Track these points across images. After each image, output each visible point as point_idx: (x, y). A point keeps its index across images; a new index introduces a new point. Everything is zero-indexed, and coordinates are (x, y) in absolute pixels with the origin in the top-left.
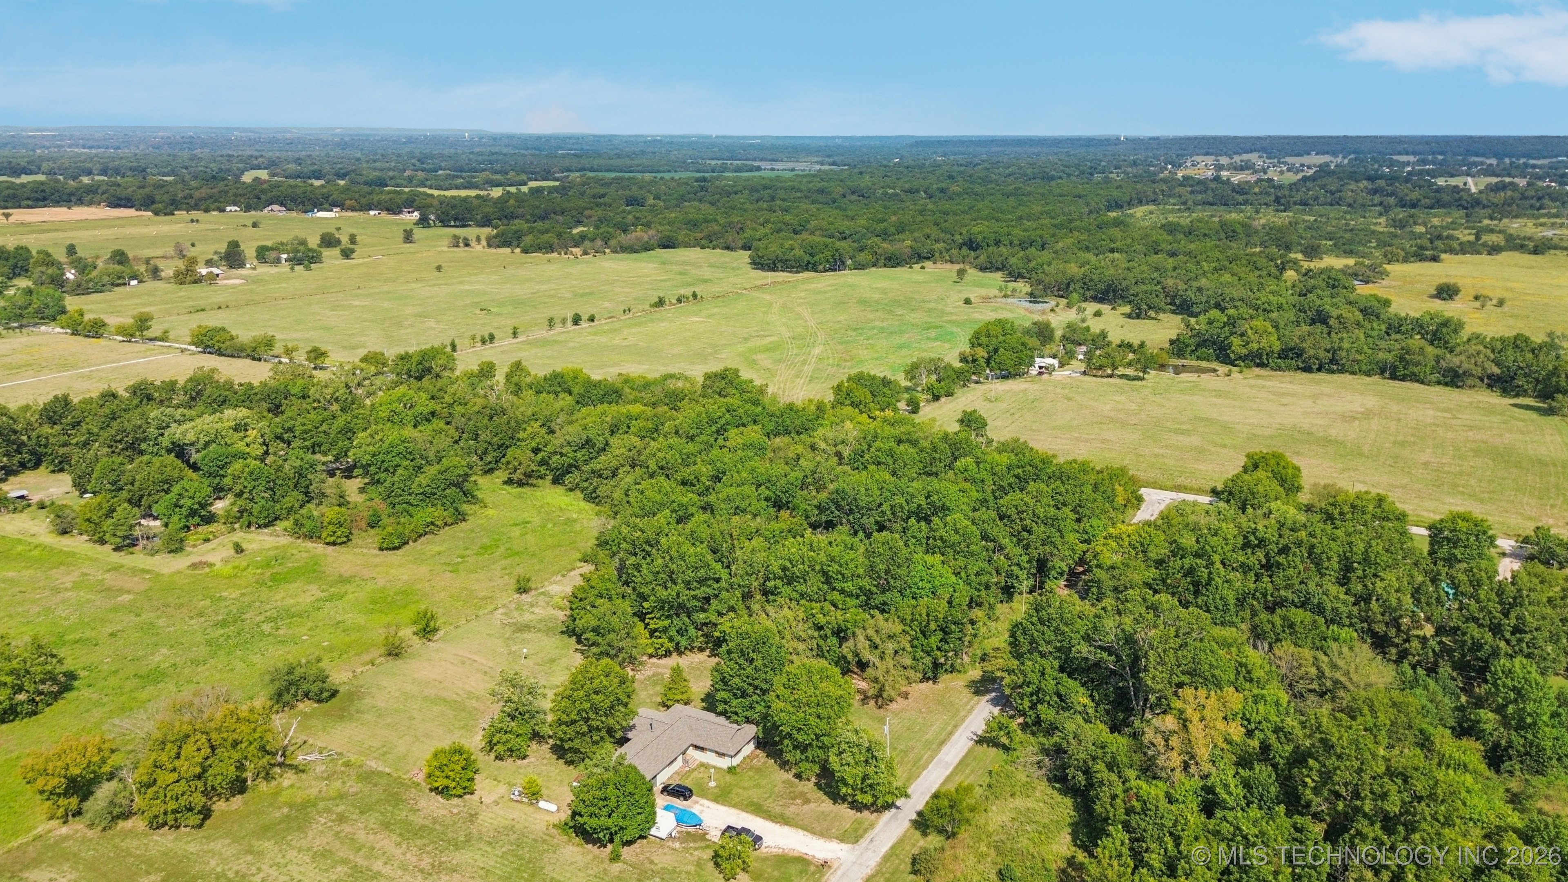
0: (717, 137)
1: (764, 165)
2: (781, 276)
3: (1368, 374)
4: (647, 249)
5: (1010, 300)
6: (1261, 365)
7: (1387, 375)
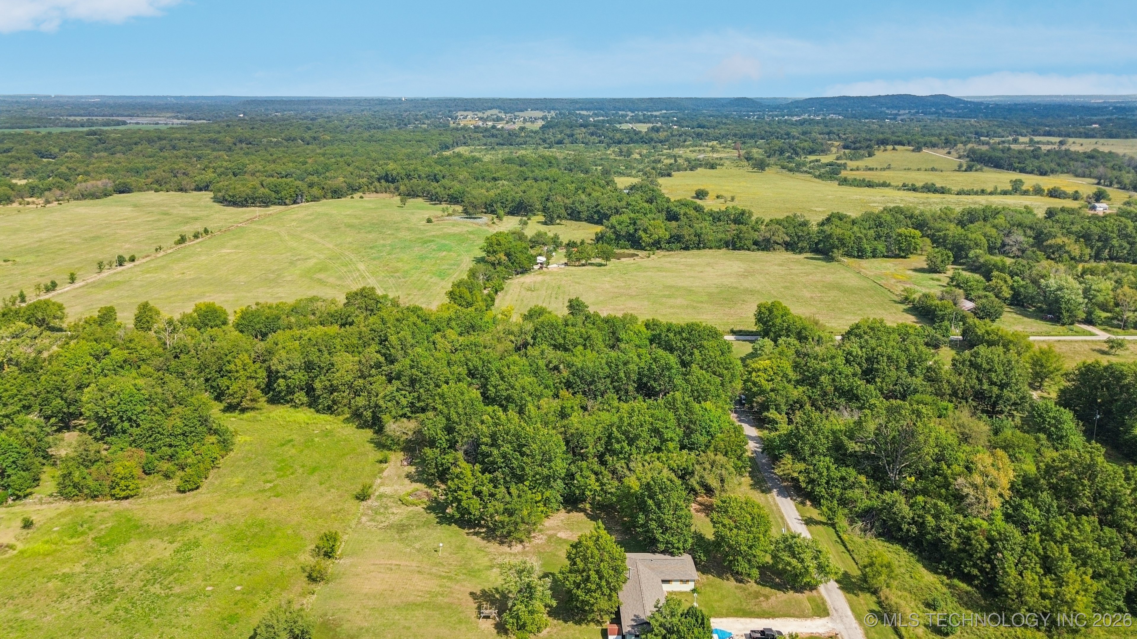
0: (55, 97)
1: (128, 120)
2: (256, 211)
3: (719, 248)
4: (106, 195)
5: (454, 218)
6: (660, 248)
7: (730, 247)
